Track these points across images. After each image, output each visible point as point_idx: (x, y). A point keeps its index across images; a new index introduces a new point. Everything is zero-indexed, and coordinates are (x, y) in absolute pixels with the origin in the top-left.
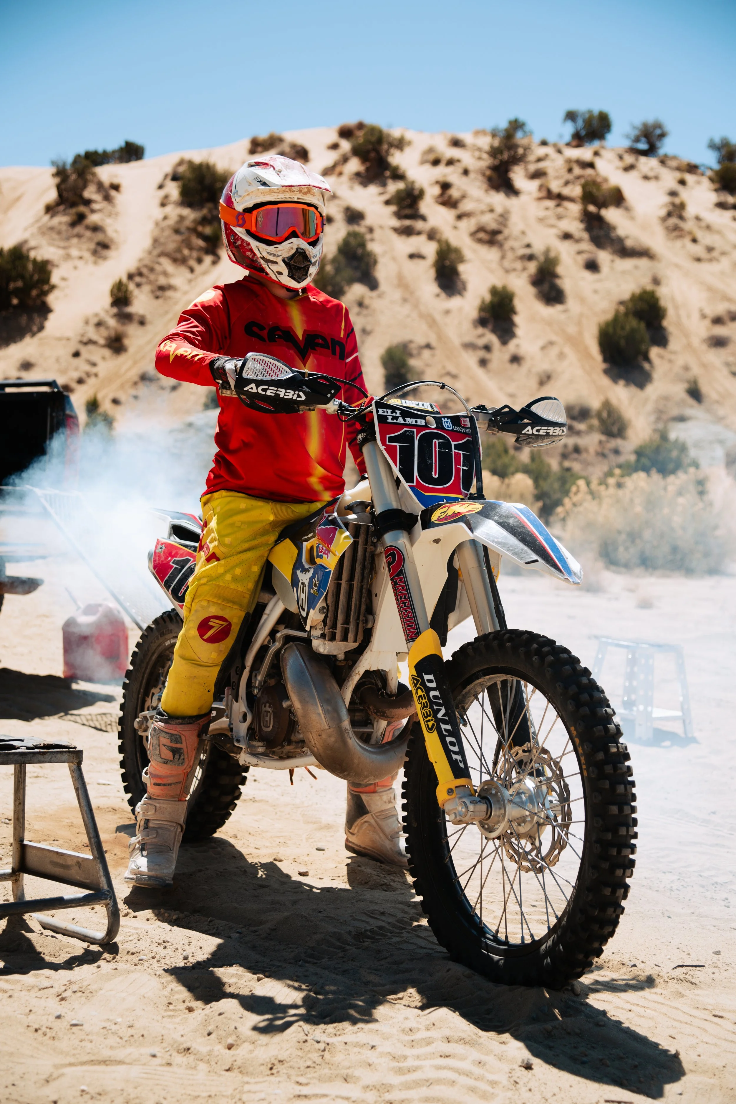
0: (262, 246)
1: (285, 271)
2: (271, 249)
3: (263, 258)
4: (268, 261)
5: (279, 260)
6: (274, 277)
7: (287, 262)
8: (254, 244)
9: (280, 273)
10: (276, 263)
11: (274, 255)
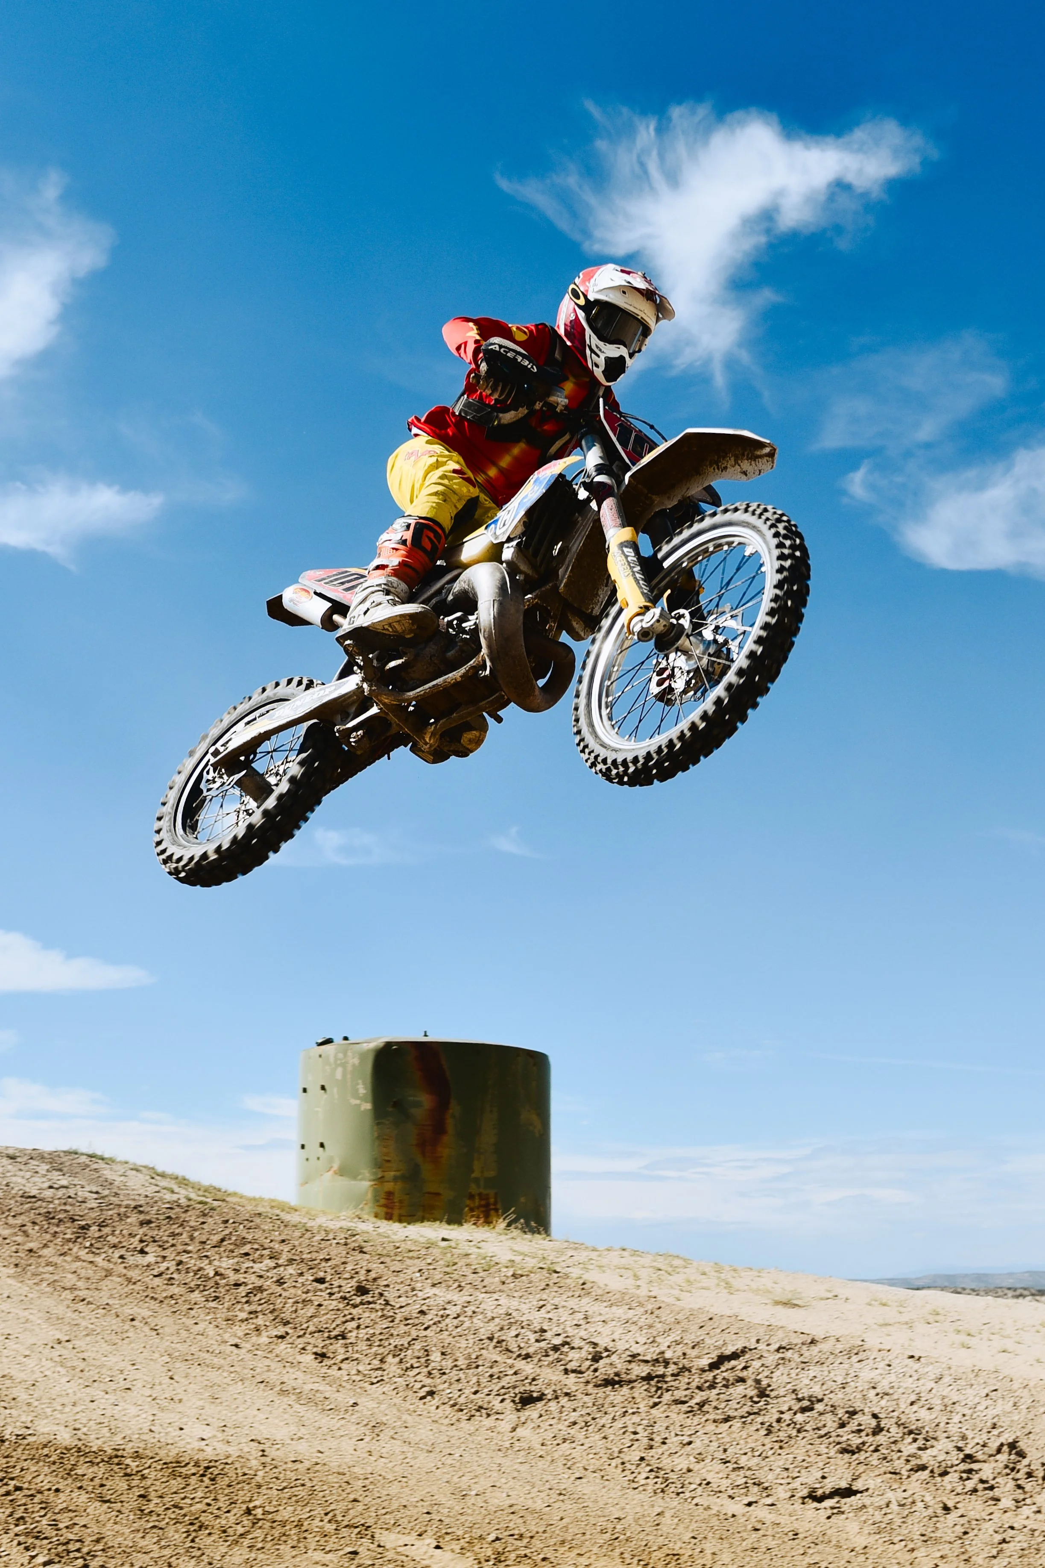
0: (594, 336)
1: (602, 367)
2: (601, 344)
3: (590, 347)
4: (592, 351)
5: (602, 357)
6: (590, 366)
7: (608, 360)
8: (588, 331)
9: (597, 366)
10: (598, 356)
11: (600, 350)
